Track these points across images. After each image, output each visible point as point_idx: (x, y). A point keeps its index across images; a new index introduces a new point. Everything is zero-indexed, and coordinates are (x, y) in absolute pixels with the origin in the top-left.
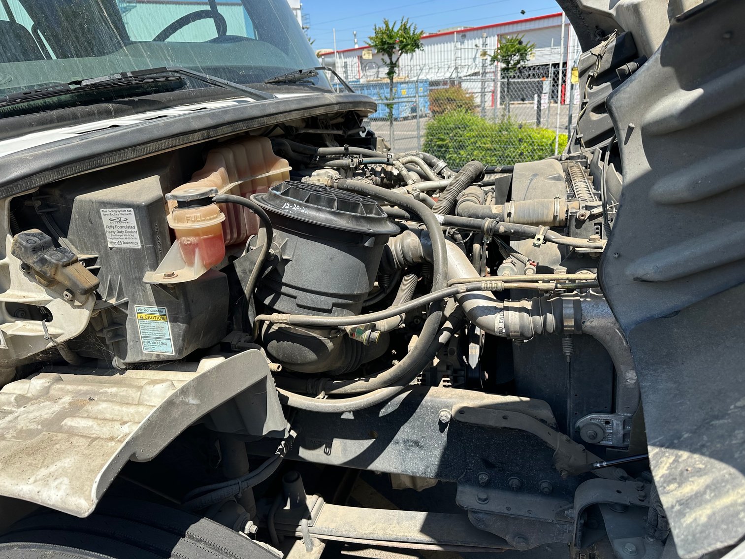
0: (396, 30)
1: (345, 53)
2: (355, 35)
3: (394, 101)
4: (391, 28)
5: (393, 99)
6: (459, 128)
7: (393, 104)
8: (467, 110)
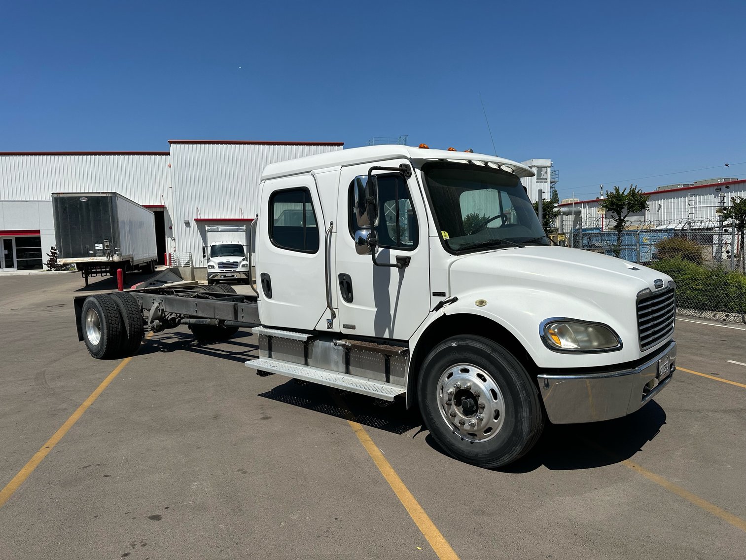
0: (625, 194)
1: (589, 204)
2: (602, 188)
3: (620, 248)
4: (621, 193)
5: (620, 246)
6: (674, 272)
7: (619, 250)
8: (684, 258)
